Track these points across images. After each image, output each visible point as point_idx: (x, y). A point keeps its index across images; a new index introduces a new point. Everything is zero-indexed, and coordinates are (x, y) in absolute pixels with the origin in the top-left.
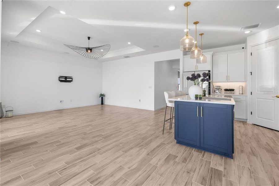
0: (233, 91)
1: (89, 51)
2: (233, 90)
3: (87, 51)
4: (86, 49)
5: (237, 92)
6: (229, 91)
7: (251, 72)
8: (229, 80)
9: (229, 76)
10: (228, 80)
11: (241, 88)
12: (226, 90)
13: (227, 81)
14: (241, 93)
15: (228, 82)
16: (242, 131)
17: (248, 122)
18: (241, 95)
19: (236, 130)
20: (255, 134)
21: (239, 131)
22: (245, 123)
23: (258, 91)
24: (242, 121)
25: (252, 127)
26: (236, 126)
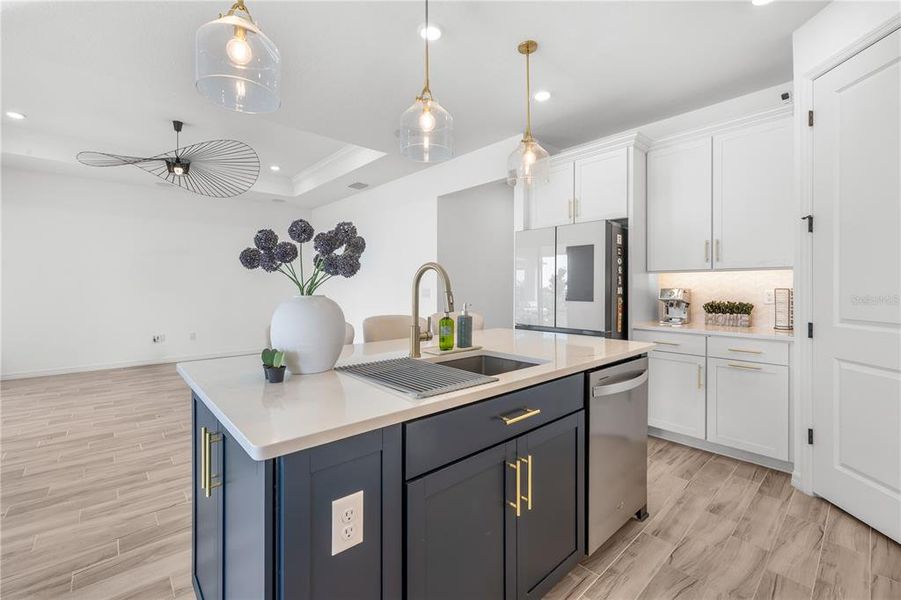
0: (748, 312)
1: (179, 171)
2: (744, 309)
3: (171, 171)
4: (168, 163)
5: (766, 319)
6: (724, 312)
7: (811, 219)
8: (718, 260)
9: (718, 243)
10: (713, 258)
11: (783, 297)
12: (713, 308)
13: (709, 266)
14: (783, 324)
15: (712, 269)
16: (698, 546)
17: (794, 481)
18: (783, 335)
19: (677, 533)
20: (756, 583)
21: (686, 540)
22: (779, 480)
23: (843, 321)
24: (773, 471)
25: (790, 520)
26: (702, 503)
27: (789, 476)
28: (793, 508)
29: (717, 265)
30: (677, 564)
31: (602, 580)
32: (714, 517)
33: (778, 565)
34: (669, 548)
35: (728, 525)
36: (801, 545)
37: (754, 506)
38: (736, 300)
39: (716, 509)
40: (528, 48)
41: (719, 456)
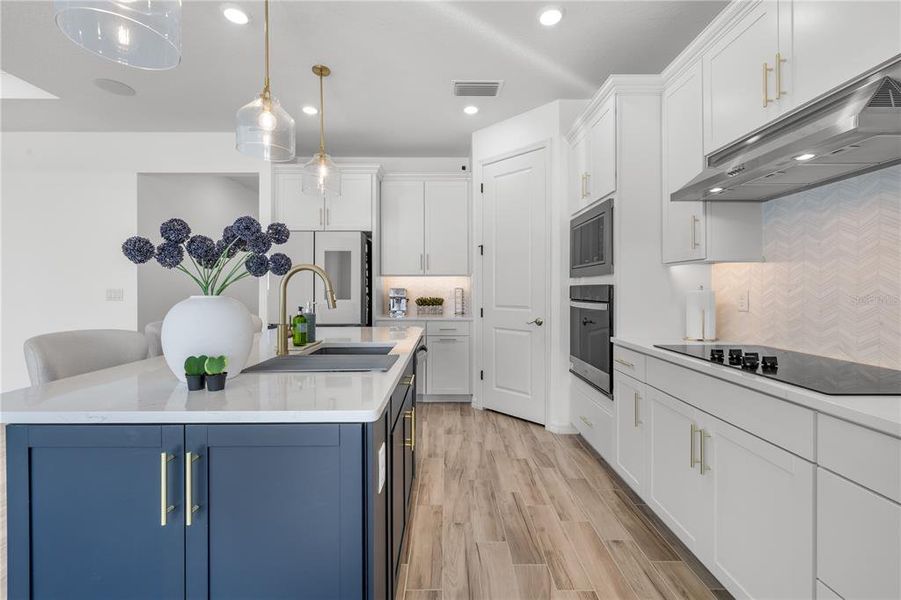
0: (441, 304)
2: (438, 302)
5: (450, 309)
6: (429, 305)
7: (482, 247)
8: (428, 268)
9: (428, 256)
10: (425, 268)
11: (459, 294)
12: (422, 302)
13: (422, 272)
14: (459, 311)
15: (425, 275)
16: (453, 454)
17: (473, 405)
18: (459, 317)
19: (438, 451)
20: (485, 459)
21: (446, 453)
22: (466, 407)
23: (497, 306)
24: (461, 403)
25: (481, 424)
26: (441, 431)
27: (470, 403)
28: (479, 419)
29: (427, 272)
30: (450, 465)
31: (421, 493)
32: (450, 436)
33: (488, 447)
34: (442, 461)
35: (458, 438)
36: (490, 435)
37: (463, 423)
38: (434, 296)
39: (449, 432)
40: (322, 71)
41: (433, 403)
